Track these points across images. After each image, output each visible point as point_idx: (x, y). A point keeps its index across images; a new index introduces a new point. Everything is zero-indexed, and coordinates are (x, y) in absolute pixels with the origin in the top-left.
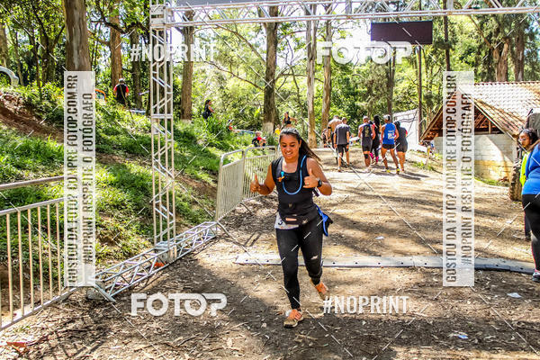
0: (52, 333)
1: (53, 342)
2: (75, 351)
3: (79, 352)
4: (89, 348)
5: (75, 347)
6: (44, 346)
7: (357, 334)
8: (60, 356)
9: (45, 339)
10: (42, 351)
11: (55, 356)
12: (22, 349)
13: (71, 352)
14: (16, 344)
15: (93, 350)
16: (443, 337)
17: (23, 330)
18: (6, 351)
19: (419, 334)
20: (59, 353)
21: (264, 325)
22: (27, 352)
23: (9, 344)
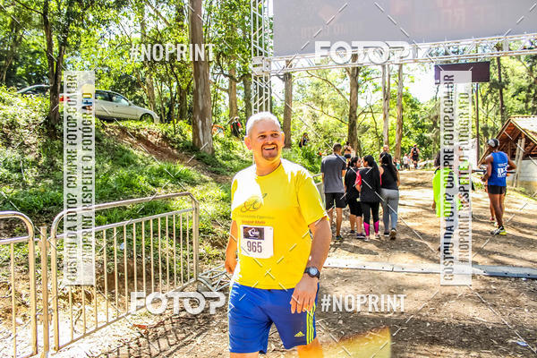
0: (167, 319)
1: (168, 327)
2: (183, 335)
3: (187, 336)
4: (195, 334)
5: (184, 332)
6: (161, 329)
7: (423, 335)
8: (172, 339)
9: (162, 324)
10: (159, 333)
11: (168, 338)
12: (143, 331)
13: (180, 336)
14: (140, 326)
15: (198, 336)
16: (502, 343)
17: (146, 315)
18: (131, 331)
19: (478, 338)
20: (171, 336)
21: (341, 322)
22: (147, 333)
23: (135, 326)
